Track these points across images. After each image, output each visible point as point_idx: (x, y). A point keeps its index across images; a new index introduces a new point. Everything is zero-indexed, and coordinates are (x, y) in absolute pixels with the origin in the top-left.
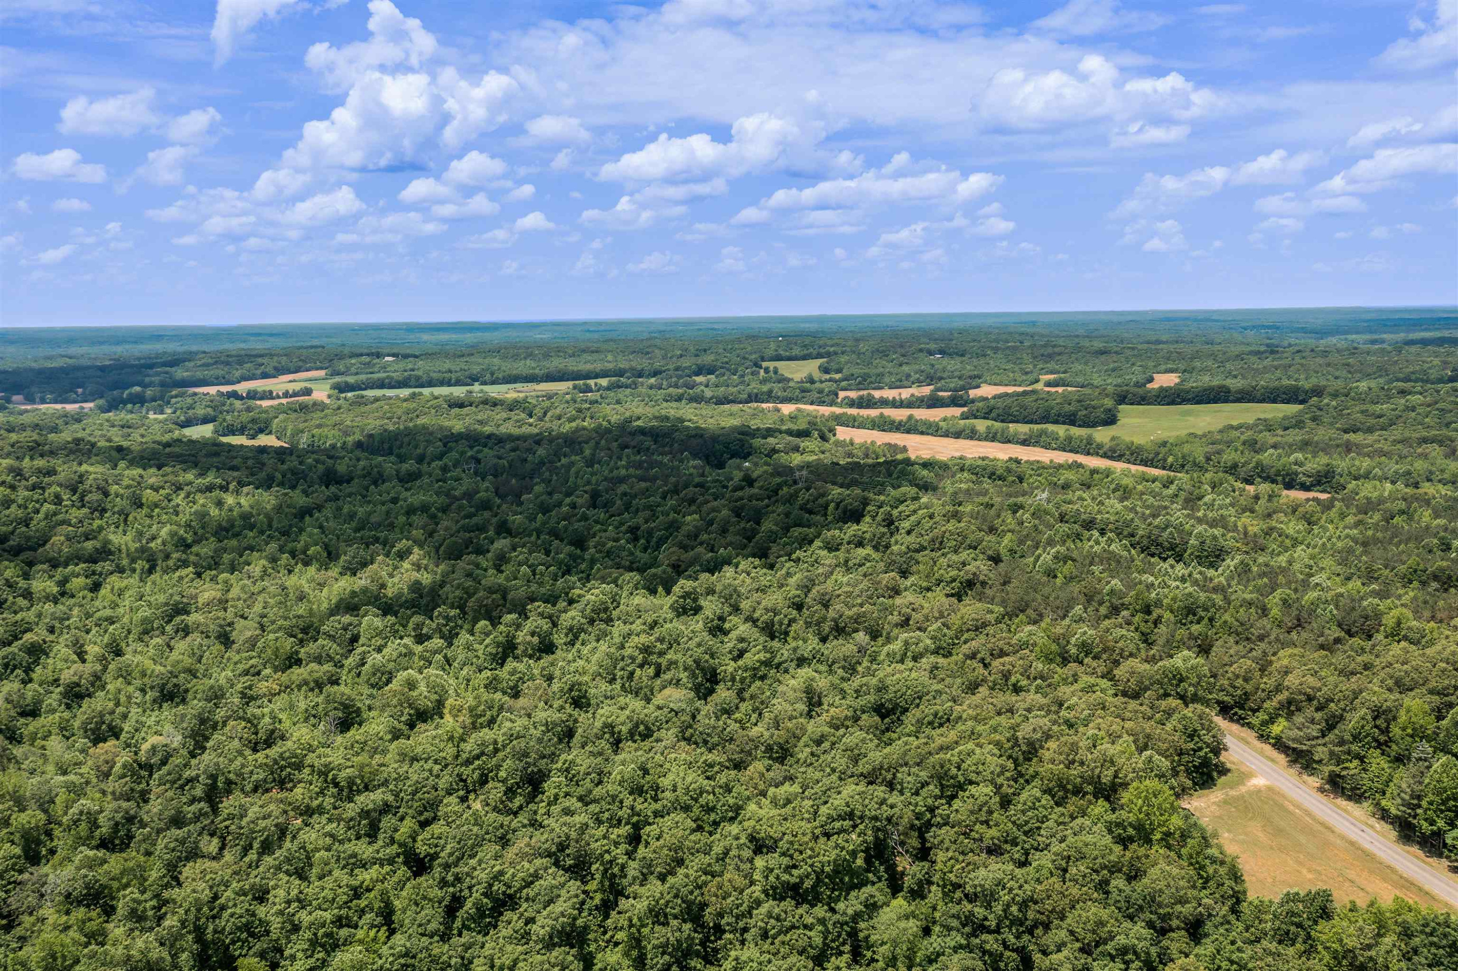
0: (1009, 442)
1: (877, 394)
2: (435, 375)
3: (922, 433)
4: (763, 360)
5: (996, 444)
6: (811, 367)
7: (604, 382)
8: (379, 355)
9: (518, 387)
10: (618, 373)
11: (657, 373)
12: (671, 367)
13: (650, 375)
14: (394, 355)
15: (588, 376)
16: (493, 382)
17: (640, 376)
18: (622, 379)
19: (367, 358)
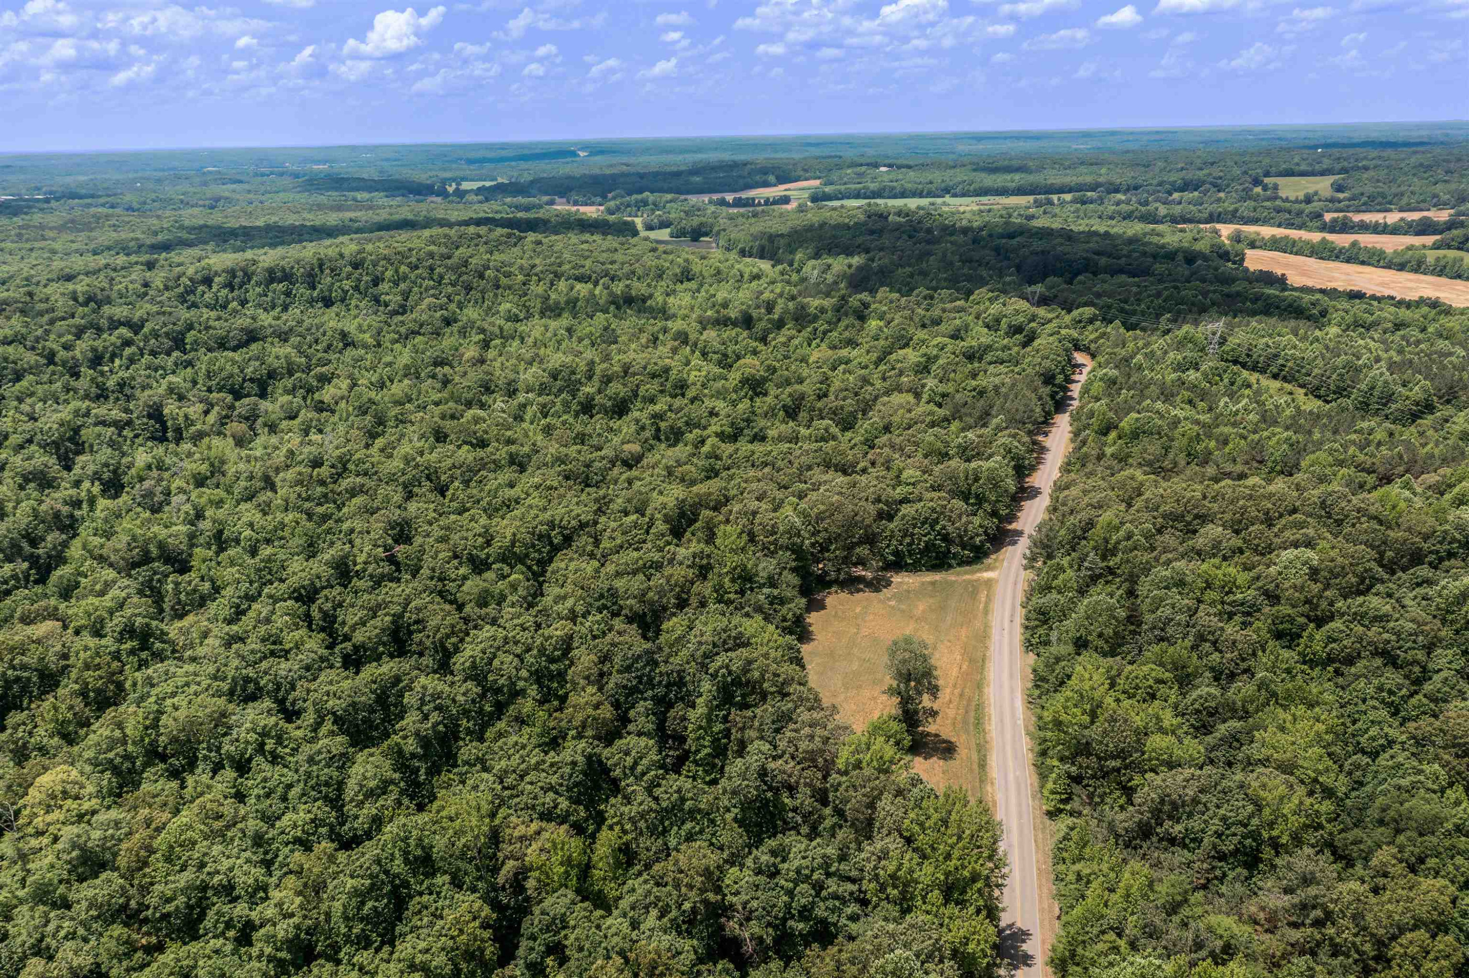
0: (1459, 276)
1: (1357, 218)
2: (909, 186)
3: (1363, 263)
4: (1267, 174)
5: (1443, 280)
6: (1323, 185)
7: (1068, 197)
8: (876, 166)
9: (984, 199)
10: (1094, 188)
11: (1136, 188)
12: (1155, 182)
13: (1128, 190)
14: (890, 166)
15: (1061, 190)
16: (963, 195)
17: (1117, 191)
18: (1089, 194)
19: (864, 168)
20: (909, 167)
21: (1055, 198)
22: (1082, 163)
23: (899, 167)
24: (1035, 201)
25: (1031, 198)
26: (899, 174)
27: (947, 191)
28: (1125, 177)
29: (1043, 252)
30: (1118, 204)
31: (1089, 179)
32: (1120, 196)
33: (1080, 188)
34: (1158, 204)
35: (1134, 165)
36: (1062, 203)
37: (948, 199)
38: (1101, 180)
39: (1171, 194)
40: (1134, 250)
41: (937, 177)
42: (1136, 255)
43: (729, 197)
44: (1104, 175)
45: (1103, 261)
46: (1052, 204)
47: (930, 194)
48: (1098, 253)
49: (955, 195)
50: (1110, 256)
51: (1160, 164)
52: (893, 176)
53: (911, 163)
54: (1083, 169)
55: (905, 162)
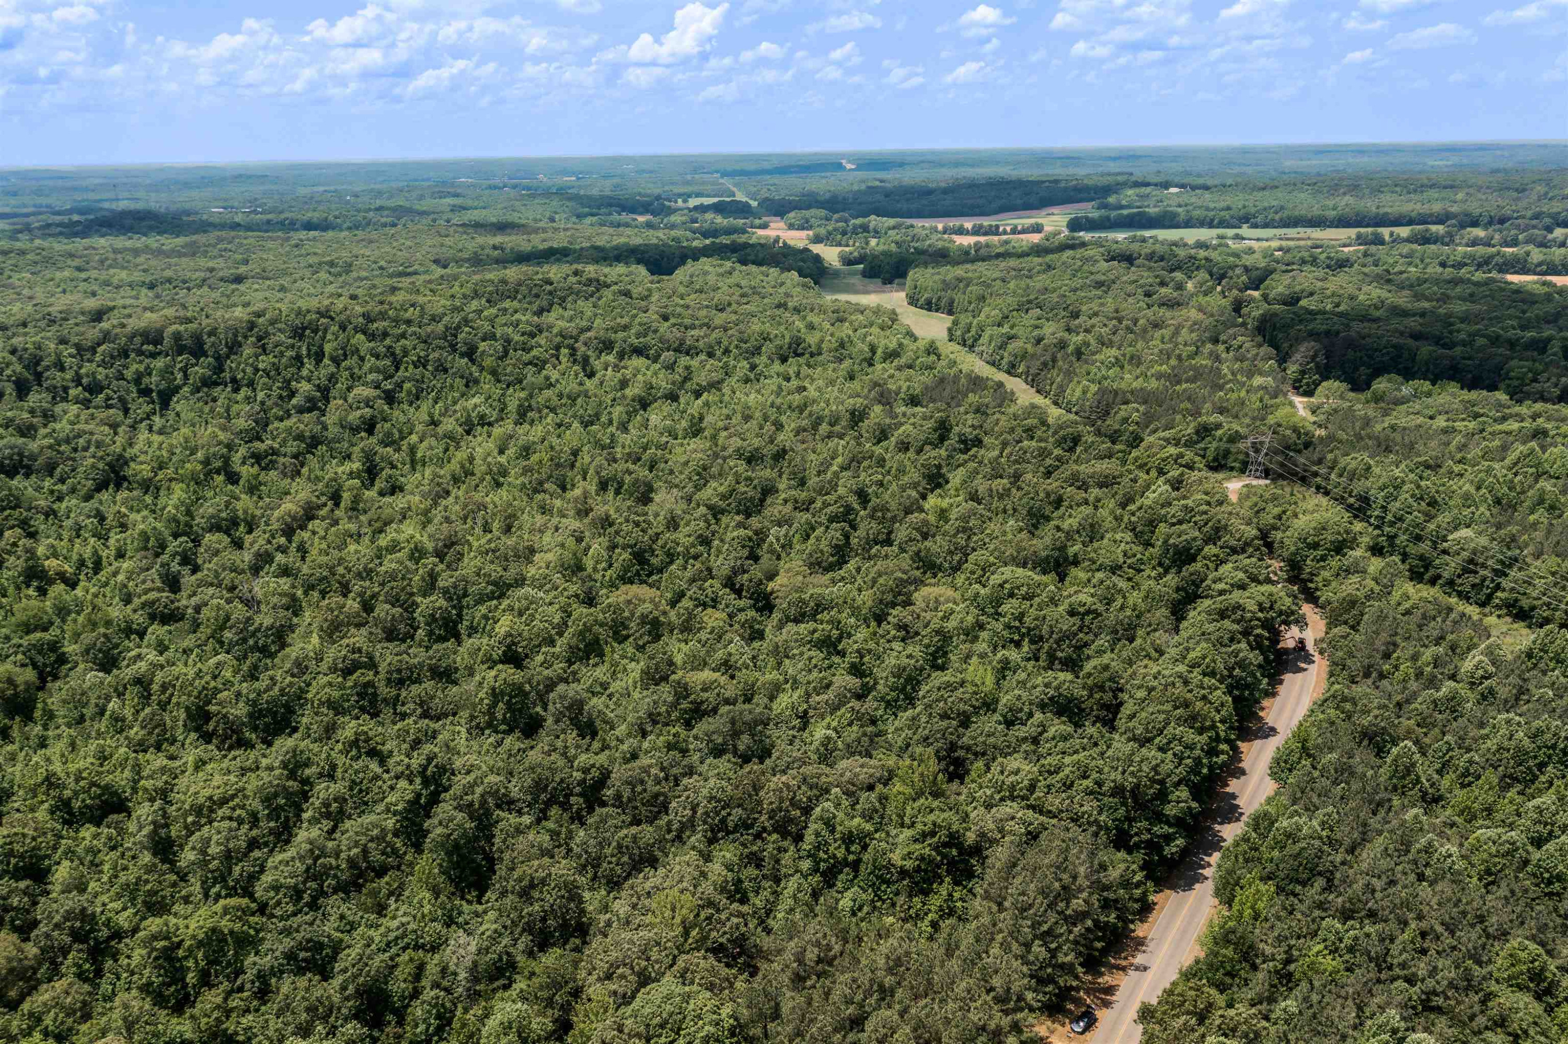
2: (1198, 212)
7: (1404, 232)
8: (1166, 185)
9: (1292, 232)
10: (1440, 220)
11: (1502, 221)
12: (1529, 214)
13: (1491, 223)
14: (1182, 186)
15: (1398, 222)
16: (1266, 226)
17: (1475, 224)
18: (1434, 228)
19: (1148, 190)
20: (1206, 188)
21: (1385, 232)
22: (1432, 186)
23: (1193, 188)
24: (1359, 236)
25: (1352, 232)
26: (1193, 198)
27: (1245, 219)
28: (1490, 204)
29: (1328, 333)
30: (1474, 243)
31: (1437, 207)
32: (1480, 233)
33: (1423, 220)
34: (1530, 247)
35: (1503, 188)
36: (1396, 240)
37: (1245, 231)
38: (1454, 209)
39: (1550, 230)
40: (1477, 333)
41: (1238, 201)
42: (1481, 341)
43: (968, 225)
44: (1458, 203)
45: (1425, 350)
46: (1382, 242)
47: (1223, 224)
48: (1417, 336)
49: (1255, 226)
50: (1438, 341)
51: (1540, 189)
52: (1185, 198)
53: (1210, 182)
54: (1433, 194)
55: (1200, 181)
